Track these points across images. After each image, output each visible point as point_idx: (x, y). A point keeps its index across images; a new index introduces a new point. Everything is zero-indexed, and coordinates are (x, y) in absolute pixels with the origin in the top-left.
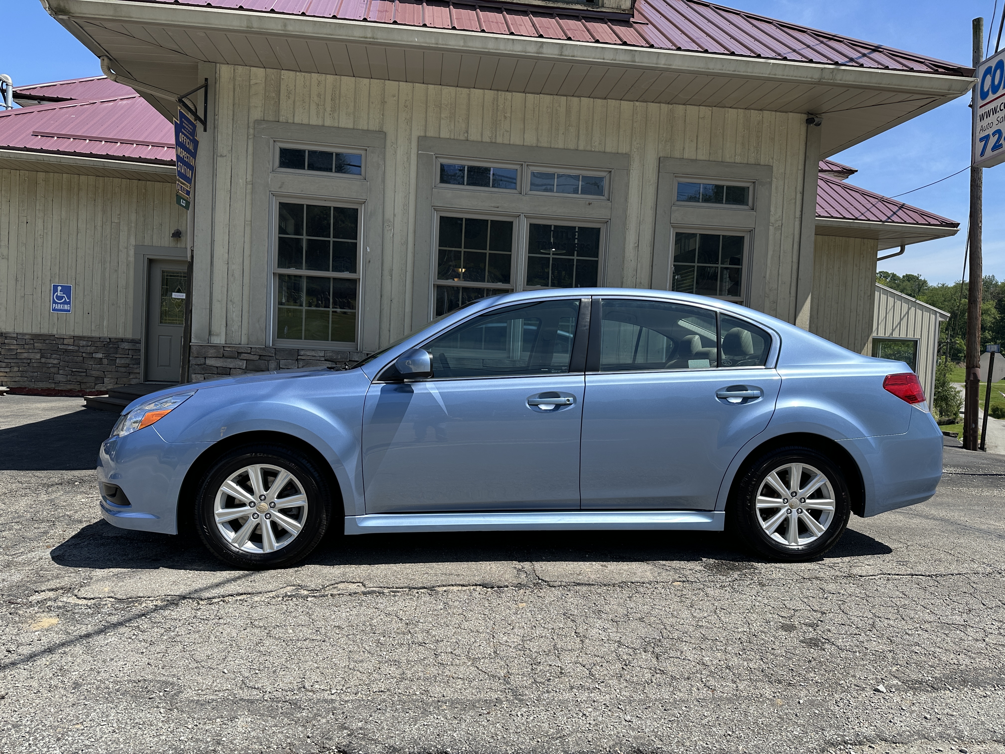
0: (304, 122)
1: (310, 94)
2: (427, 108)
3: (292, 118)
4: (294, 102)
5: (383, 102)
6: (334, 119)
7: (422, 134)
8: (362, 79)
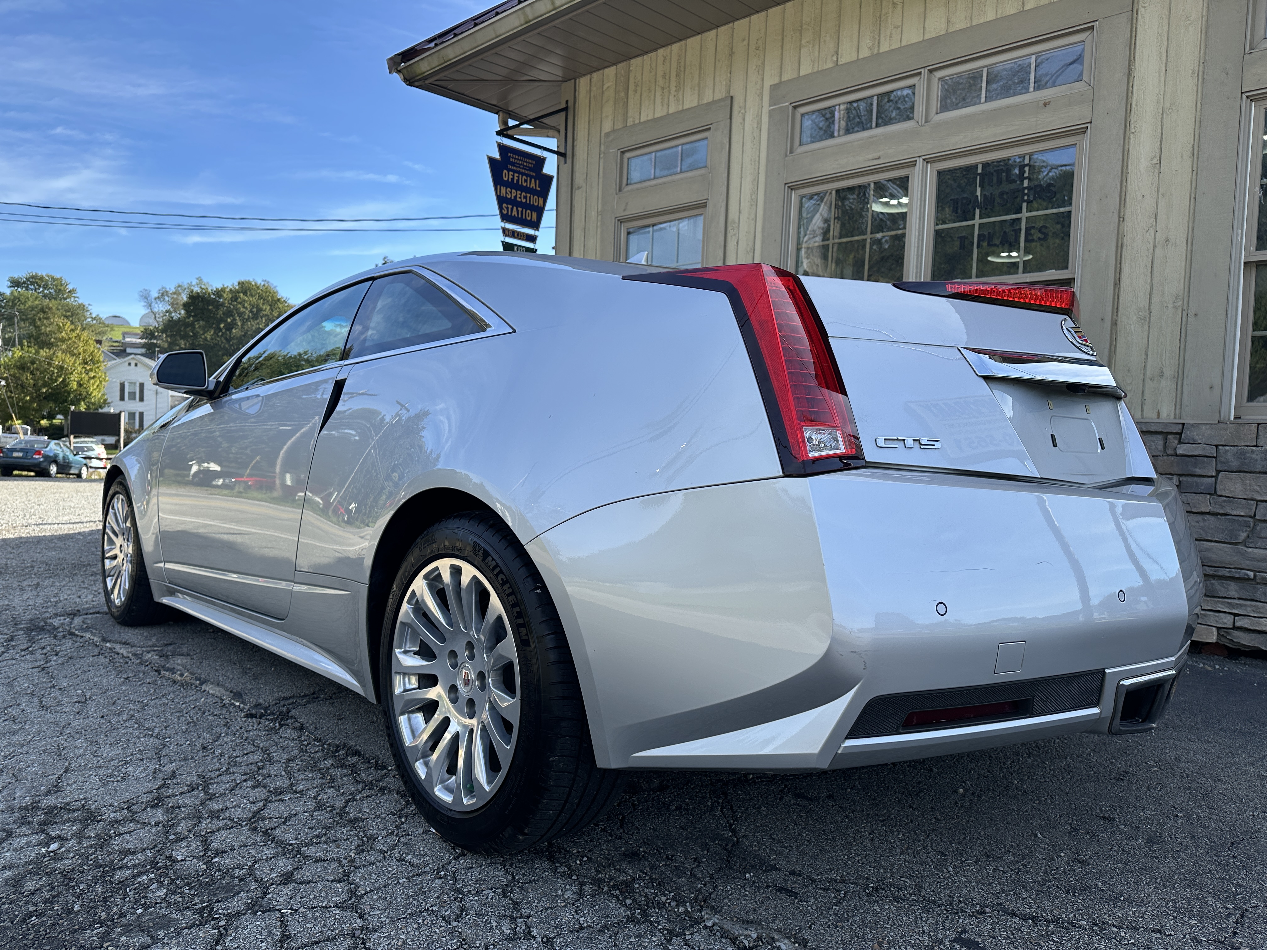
0: (649, 118)
1: (656, 79)
2: (783, 39)
3: (638, 117)
4: (641, 96)
5: (731, 54)
6: (678, 101)
7: (777, 81)
8: (708, 33)
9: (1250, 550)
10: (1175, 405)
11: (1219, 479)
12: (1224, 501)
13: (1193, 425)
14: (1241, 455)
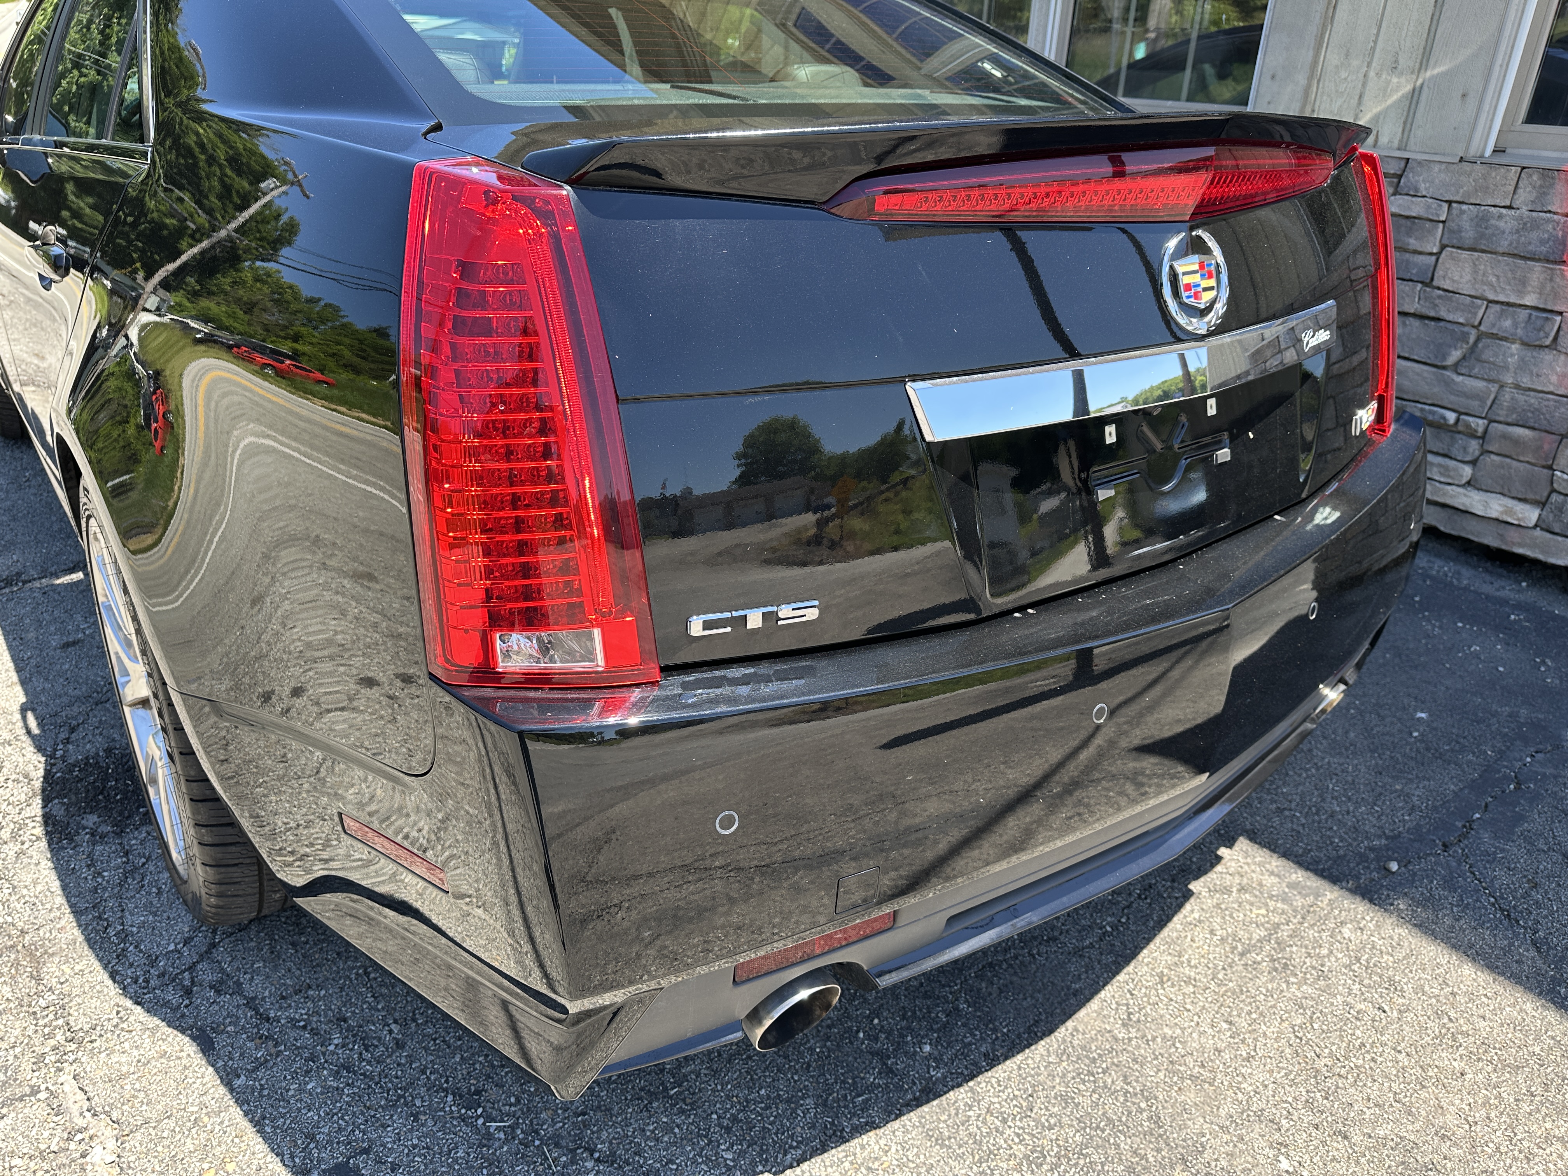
9: (1460, 379)
10: (1405, 123)
11: (1440, 260)
12: (1439, 297)
13: (1420, 163)
14: (1482, 221)
